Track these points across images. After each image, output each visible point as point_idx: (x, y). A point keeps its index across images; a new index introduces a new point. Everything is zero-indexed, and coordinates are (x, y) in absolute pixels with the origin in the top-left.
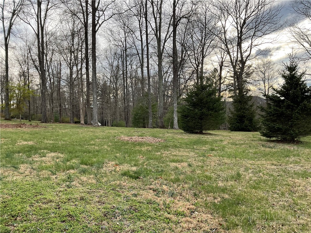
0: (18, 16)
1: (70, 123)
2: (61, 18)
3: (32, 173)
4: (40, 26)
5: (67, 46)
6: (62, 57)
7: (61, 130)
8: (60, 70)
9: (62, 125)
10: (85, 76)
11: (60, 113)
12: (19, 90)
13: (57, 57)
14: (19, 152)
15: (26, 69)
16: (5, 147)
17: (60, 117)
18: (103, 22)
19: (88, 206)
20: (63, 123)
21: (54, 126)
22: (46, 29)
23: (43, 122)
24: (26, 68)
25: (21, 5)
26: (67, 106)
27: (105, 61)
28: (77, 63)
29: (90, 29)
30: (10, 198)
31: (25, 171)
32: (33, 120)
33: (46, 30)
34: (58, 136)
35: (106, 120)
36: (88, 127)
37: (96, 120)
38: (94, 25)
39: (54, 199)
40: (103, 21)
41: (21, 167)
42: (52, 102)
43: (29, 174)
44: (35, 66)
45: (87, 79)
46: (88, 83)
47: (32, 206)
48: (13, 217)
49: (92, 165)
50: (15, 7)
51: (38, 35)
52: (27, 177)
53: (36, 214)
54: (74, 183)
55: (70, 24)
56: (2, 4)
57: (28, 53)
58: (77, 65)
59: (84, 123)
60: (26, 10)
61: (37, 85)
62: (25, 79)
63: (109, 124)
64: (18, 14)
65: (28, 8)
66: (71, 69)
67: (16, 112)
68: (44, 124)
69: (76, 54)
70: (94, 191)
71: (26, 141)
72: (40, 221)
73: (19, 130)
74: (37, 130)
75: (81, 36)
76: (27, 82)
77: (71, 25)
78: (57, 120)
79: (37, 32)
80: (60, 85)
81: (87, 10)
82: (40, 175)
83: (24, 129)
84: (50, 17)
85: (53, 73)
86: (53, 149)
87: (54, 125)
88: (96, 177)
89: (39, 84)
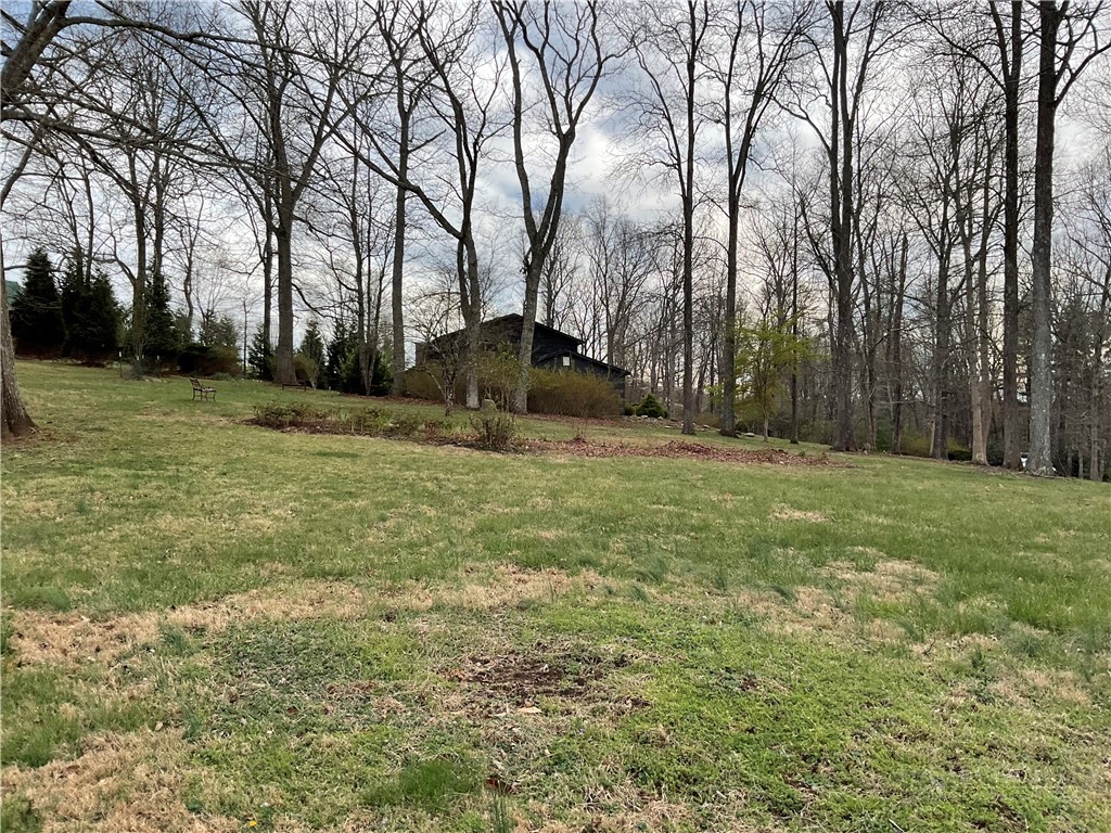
0: (774, 99)
1: (933, 456)
2: (915, 78)
3: (840, 623)
4: (840, 118)
5: (931, 175)
6: (912, 219)
7: (909, 482)
8: (903, 265)
9: (906, 463)
10: (998, 282)
11: (897, 421)
12: (763, 340)
13: (893, 217)
14: (784, 544)
15: (786, 272)
16: (742, 521)
17: (897, 434)
18: (1087, 61)
19: (1073, 790)
20: (905, 454)
21: (880, 466)
22: (861, 125)
23: (838, 449)
24: (788, 266)
25: (781, 61)
26: (920, 393)
27: (1084, 214)
28: (967, 232)
29: (1029, 99)
30: (786, 693)
31: (814, 610)
32: (805, 438)
33: (861, 130)
34: (904, 500)
35: (1080, 455)
36: (1010, 476)
37: (1042, 449)
38: (1048, 78)
39: (933, 729)
40: (1087, 54)
41: (801, 594)
42: (872, 379)
43: (829, 622)
44: (820, 258)
45: (1009, 289)
46: (1013, 308)
47: (862, 737)
48: (805, 759)
49: (1059, 628)
50: (765, 71)
51: (832, 153)
52: (824, 631)
53: (879, 769)
54: (999, 686)
55: (944, 95)
56: (727, 72)
57: (796, 218)
58: (966, 243)
59: (986, 462)
60: (797, 76)
61: (819, 323)
62: (781, 304)
63: (1094, 470)
64: (771, 95)
65: (806, 68)
66: (944, 258)
67: (754, 412)
68: (841, 454)
69: (963, 202)
70: (1090, 739)
71: (799, 509)
72: (894, 797)
73: (769, 471)
74: (824, 473)
75: (986, 130)
76: (789, 314)
77: (948, 96)
78: (885, 443)
79: (829, 143)
80: (899, 316)
81: (1019, 27)
82: (870, 634)
83: (782, 469)
84: (875, 83)
85: (878, 279)
86: (899, 548)
87: (880, 462)
88: (1088, 680)
89: (824, 320)
